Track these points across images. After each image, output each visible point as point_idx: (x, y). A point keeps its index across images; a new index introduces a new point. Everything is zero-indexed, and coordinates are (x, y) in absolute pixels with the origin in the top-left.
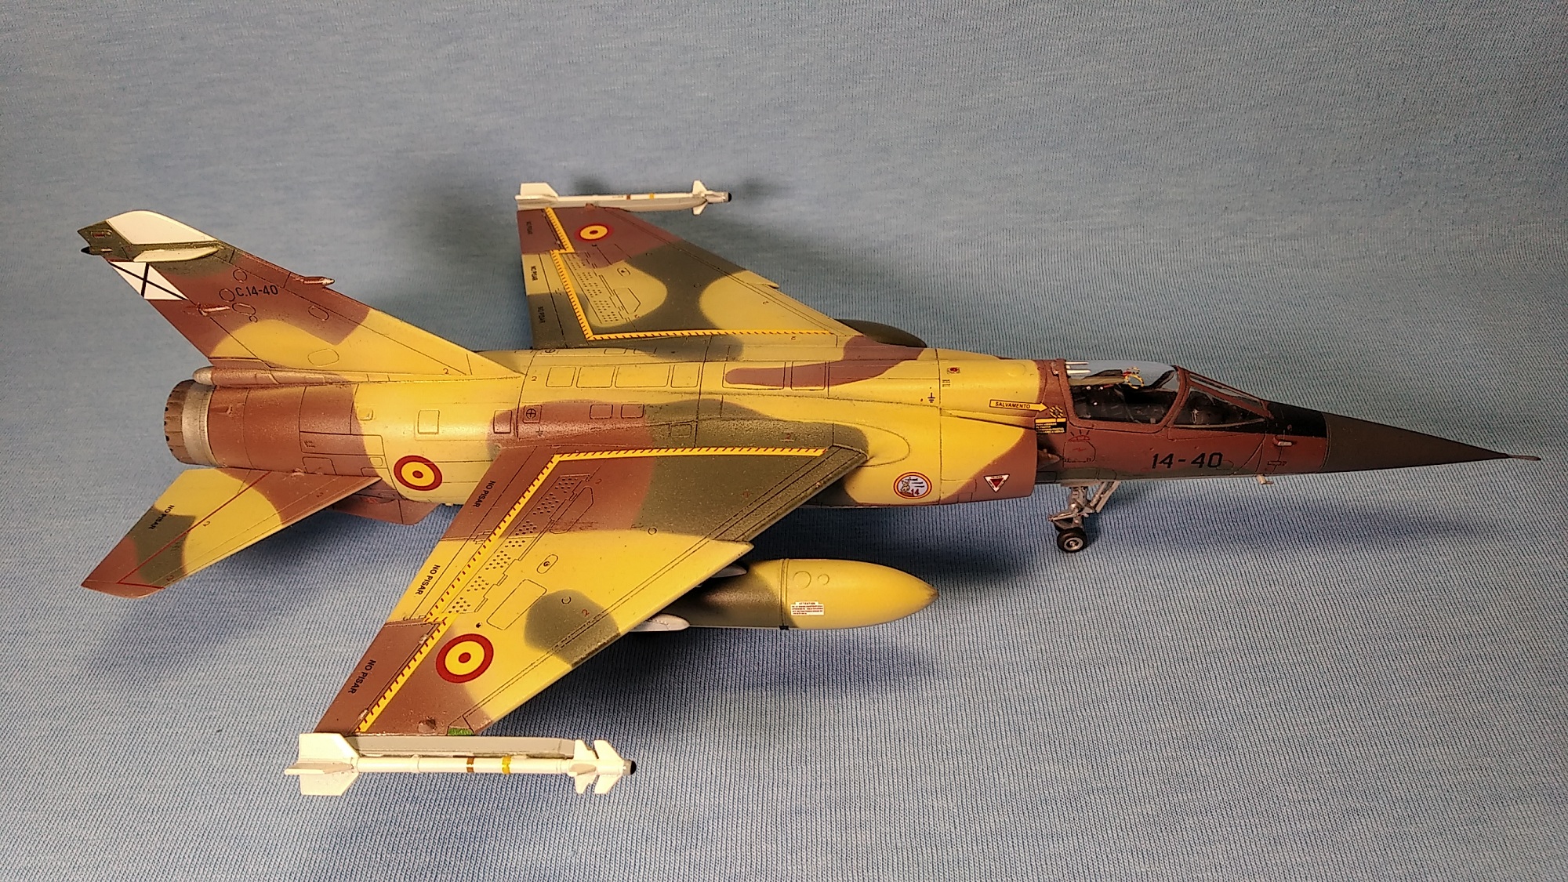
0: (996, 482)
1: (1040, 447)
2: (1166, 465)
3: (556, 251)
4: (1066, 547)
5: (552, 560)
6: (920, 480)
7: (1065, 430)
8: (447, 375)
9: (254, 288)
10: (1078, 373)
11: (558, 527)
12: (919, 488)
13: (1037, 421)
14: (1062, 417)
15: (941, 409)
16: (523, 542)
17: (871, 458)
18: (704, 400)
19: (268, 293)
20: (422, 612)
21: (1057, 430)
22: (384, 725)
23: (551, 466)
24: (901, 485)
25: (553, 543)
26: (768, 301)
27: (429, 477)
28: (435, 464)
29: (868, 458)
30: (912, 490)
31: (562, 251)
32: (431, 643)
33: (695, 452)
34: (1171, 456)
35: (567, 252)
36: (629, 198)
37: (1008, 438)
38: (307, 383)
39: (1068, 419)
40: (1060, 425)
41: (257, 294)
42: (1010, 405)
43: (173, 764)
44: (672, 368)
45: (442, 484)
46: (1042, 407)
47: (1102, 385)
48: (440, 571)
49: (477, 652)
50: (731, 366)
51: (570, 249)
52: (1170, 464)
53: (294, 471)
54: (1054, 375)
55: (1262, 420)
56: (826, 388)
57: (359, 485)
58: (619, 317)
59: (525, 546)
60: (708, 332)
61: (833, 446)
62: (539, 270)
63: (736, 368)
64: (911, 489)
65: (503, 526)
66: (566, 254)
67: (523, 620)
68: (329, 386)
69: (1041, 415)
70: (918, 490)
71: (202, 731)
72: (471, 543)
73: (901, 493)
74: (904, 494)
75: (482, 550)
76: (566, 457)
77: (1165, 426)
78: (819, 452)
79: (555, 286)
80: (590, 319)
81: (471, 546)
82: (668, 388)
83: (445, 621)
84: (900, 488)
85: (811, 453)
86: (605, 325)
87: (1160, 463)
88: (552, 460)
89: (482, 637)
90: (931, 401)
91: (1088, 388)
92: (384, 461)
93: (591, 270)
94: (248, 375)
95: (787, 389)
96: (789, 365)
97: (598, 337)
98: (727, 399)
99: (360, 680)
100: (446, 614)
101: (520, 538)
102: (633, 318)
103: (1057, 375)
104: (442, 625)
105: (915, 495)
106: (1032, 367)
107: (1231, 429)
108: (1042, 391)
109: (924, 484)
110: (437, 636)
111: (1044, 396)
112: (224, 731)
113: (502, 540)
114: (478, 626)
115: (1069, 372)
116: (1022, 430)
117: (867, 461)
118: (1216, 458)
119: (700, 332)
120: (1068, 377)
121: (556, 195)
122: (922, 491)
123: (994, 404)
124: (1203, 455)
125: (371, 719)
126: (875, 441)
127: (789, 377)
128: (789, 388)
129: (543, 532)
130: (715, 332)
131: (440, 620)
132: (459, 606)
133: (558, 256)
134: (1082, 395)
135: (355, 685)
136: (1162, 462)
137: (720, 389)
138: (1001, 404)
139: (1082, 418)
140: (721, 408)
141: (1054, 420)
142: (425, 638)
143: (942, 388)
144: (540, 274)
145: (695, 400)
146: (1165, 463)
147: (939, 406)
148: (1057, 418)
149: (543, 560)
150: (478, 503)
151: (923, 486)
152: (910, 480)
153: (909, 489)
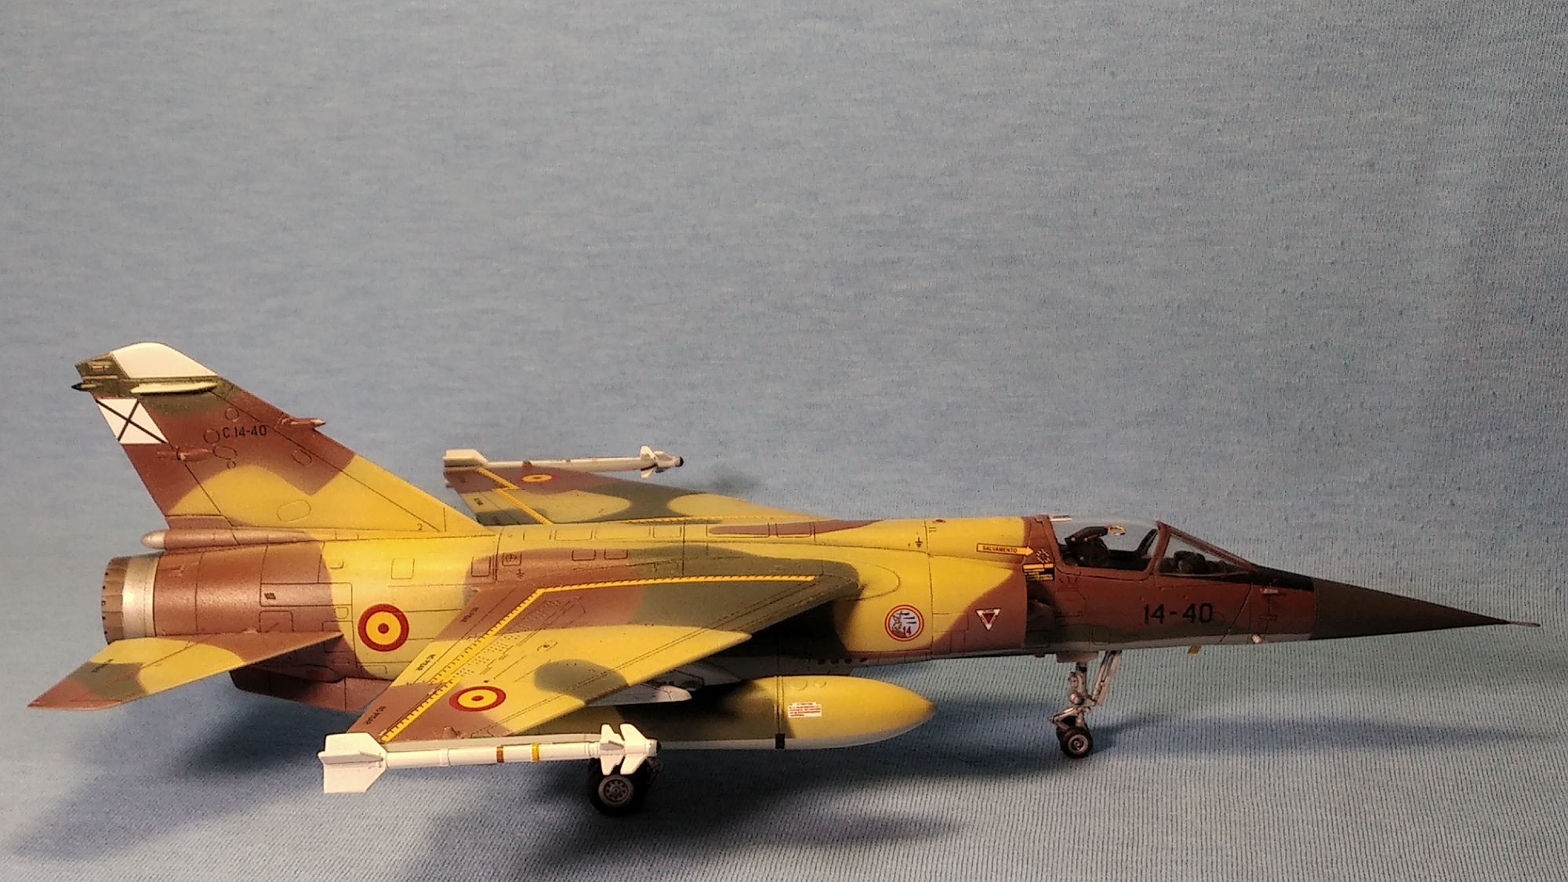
0: (989, 616)
2: (1158, 622)
5: (552, 644)
6: (912, 615)
8: (421, 533)
9: (242, 428)
11: (552, 626)
12: (911, 625)
15: (929, 554)
16: (520, 636)
17: (864, 590)
18: (688, 546)
19: (256, 434)
21: (1046, 577)
23: (536, 596)
24: (892, 621)
25: (550, 635)
27: (395, 630)
28: (405, 614)
29: (859, 587)
30: (904, 629)
33: (683, 580)
34: (1161, 607)
38: (269, 543)
40: (1047, 571)
41: (244, 435)
42: (997, 549)
44: (652, 527)
49: (488, 694)
52: (1162, 617)
56: (813, 536)
57: (320, 637)
60: (681, 519)
61: (823, 574)
63: (719, 526)
64: (902, 627)
68: (293, 545)
70: (909, 628)
73: (892, 632)
76: (550, 590)
82: (652, 539)
84: (891, 626)
87: (1152, 617)
88: (535, 593)
89: (492, 687)
95: (773, 538)
98: (712, 545)
101: (516, 634)
102: (598, 516)
105: (907, 635)
106: (1017, 520)
108: (1028, 538)
109: (916, 619)
113: (497, 637)
115: (1052, 520)
117: (861, 593)
118: (1206, 609)
119: (674, 519)
122: (914, 628)
124: (1193, 607)
126: (864, 574)
127: (774, 530)
128: (776, 536)
129: (538, 630)
130: (689, 519)
136: (1153, 616)
137: (705, 539)
140: (706, 552)
145: (678, 547)
146: (1158, 617)
147: (928, 551)
148: (1045, 563)
149: (543, 644)
150: (465, 620)
151: (915, 623)
152: (901, 614)
153: (900, 628)
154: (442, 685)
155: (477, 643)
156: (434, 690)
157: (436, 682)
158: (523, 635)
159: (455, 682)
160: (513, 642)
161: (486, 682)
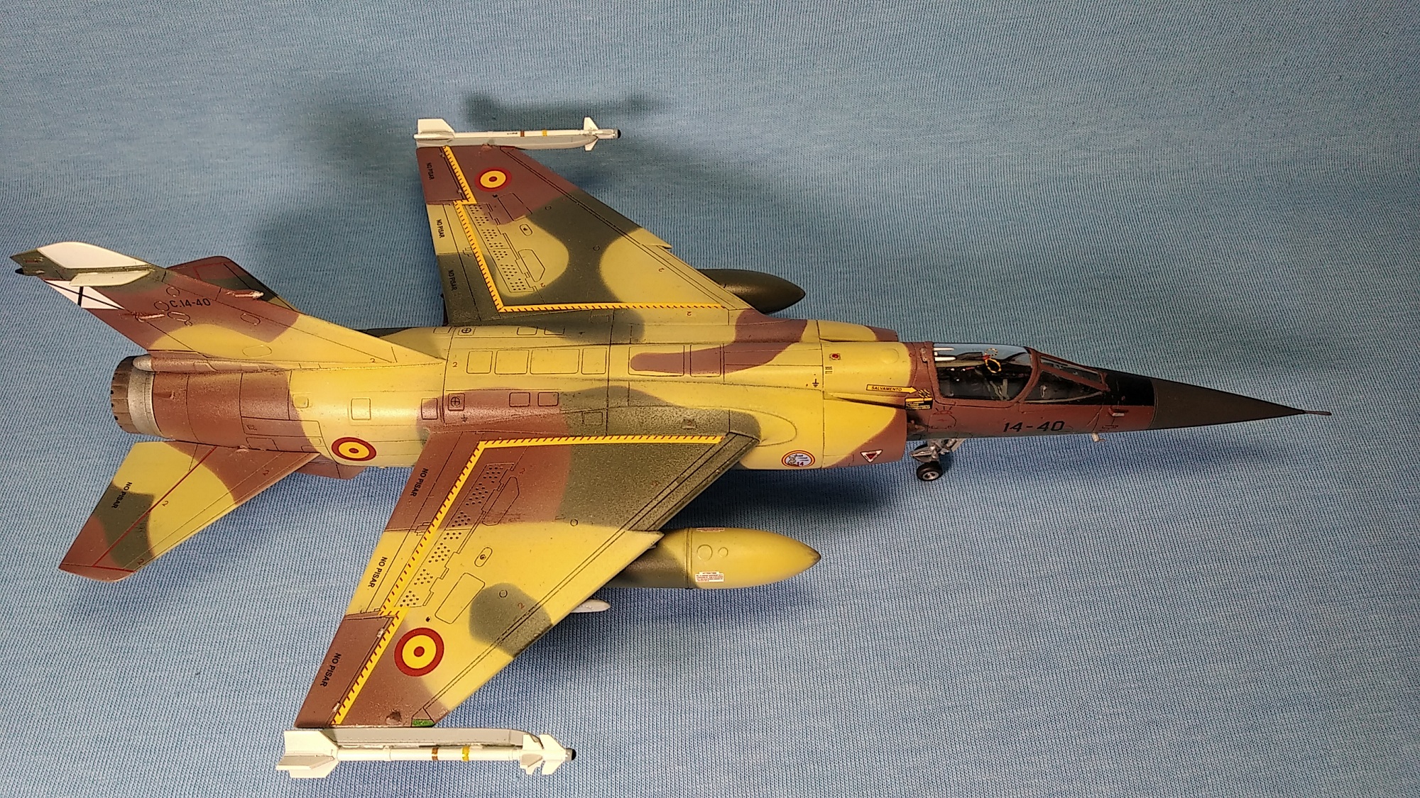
0: (871, 455)
1: (909, 419)
2: (1017, 428)
3: (459, 202)
4: (924, 478)
5: (487, 553)
6: (805, 456)
7: (931, 408)
8: (373, 364)
9: (187, 301)
11: (490, 518)
12: (804, 461)
13: (907, 400)
14: (929, 396)
16: (460, 534)
17: (763, 440)
18: (612, 387)
19: (202, 305)
20: (376, 605)
21: (924, 407)
22: (355, 718)
23: (478, 454)
24: (788, 459)
25: (487, 535)
26: (664, 267)
27: (364, 453)
28: (370, 443)
29: (760, 440)
30: (798, 462)
31: (465, 202)
32: (388, 637)
34: (1021, 424)
35: (469, 203)
36: (523, 135)
37: (885, 417)
38: (242, 371)
39: (934, 398)
40: (926, 403)
41: (191, 305)
42: (884, 388)
43: (161, 707)
44: (581, 351)
45: (376, 457)
46: (912, 390)
47: (965, 367)
48: (388, 563)
49: (429, 645)
50: (636, 350)
51: (473, 201)
52: (1020, 427)
53: (239, 448)
54: (923, 360)
55: (1101, 393)
56: (722, 375)
57: (301, 461)
58: (526, 286)
59: (462, 538)
60: (610, 306)
61: (730, 432)
62: (445, 225)
63: (639, 353)
64: (796, 461)
65: (441, 517)
66: (470, 205)
67: (467, 613)
68: (263, 374)
69: (913, 395)
70: (802, 462)
71: (182, 674)
72: (412, 534)
73: (788, 463)
74: (791, 464)
75: (423, 542)
76: (490, 445)
77: (1018, 402)
78: (718, 440)
79: (463, 247)
80: (499, 285)
81: (413, 538)
82: (579, 375)
83: (398, 615)
86: (514, 295)
87: (1010, 428)
88: (478, 447)
89: (433, 631)
90: (816, 386)
91: (953, 369)
92: (322, 441)
93: (494, 227)
94: (186, 364)
96: (687, 350)
97: (509, 309)
99: (329, 673)
100: (398, 608)
101: (457, 529)
102: (539, 287)
103: (926, 362)
104: (396, 619)
105: (800, 465)
106: (904, 351)
108: (913, 376)
109: (809, 458)
110: (393, 629)
111: (915, 379)
112: (202, 673)
113: (442, 531)
114: (428, 620)
116: (894, 410)
117: (759, 443)
119: (603, 306)
120: (936, 363)
121: (453, 131)
122: (806, 463)
123: (870, 388)
124: (1048, 423)
125: (344, 711)
128: (689, 375)
129: (476, 524)
130: (617, 305)
131: (393, 614)
132: (408, 599)
133: (461, 208)
135: (325, 678)
136: (1013, 428)
138: (876, 388)
139: (947, 397)
141: (922, 399)
142: (382, 632)
143: (825, 374)
144: (446, 231)
145: (604, 387)
147: (822, 391)
148: (925, 397)
150: (414, 492)
151: (807, 460)
152: (797, 455)
153: (794, 461)
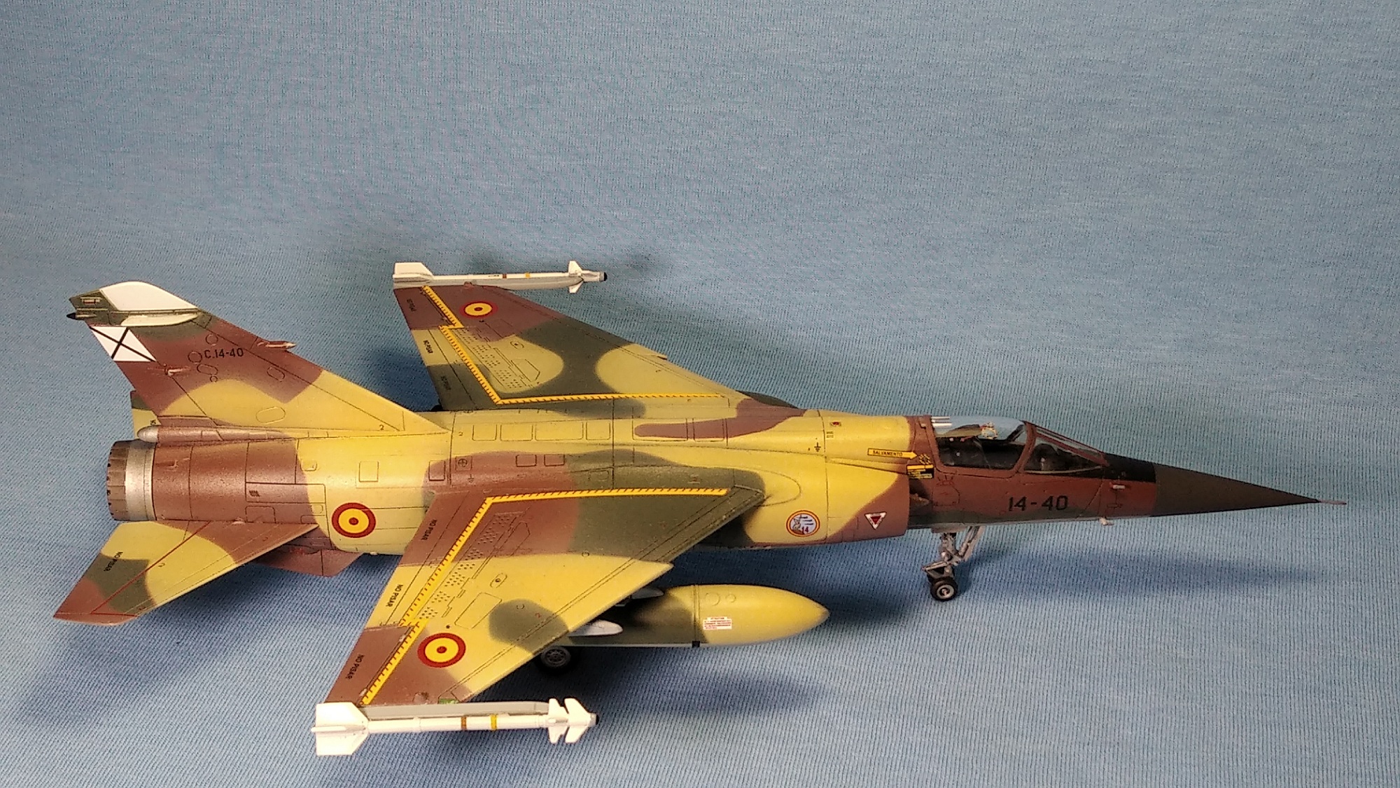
0: (875, 519)
1: (912, 492)
2: (1021, 508)
5: (502, 578)
6: (810, 518)
7: (933, 477)
8: (382, 432)
10: (944, 427)
11: (502, 553)
12: (809, 526)
14: (930, 464)
15: (826, 457)
16: (473, 565)
17: (768, 498)
18: (617, 450)
20: (396, 619)
21: (927, 476)
22: (384, 699)
23: (486, 507)
24: (793, 523)
25: (502, 564)
26: (660, 369)
27: (364, 523)
28: (372, 510)
29: (765, 497)
30: (803, 528)
33: (614, 493)
34: (1024, 499)
37: (883, 482)
38: (250, 440)
39: (935, 465)
40: (928, 471)
41: (223, 356)
42: (885, 453)
44: (585, 424)
45: (374, 531)
46: (912, 455)
47: (963, 437)
49: (451, 645)
50: (638, 423)
52: (1023, 507)
53: (234, 521)
54: (922, 428)
55: (1099, 467)
56: (725, 440)
57: (298, 531)
58: (522, 385)
59: (476, 568)
60: (610, 396)
61: (734, 487)
63: (642, 424)
64: (801, 527)
65: (454, 553)
67: (488, 620)
68: (271, 442)
69: (913, 462)
70: (807, 528)
73: (793, 531)
74: (796, 532)
76: (498, 499)
77: (1017, 472)
78: (723, 492)
81: (428, 569)
82: (584, 440)
83: (418, 625)
84: (792, 526)
85: (716, 492)
86: (510, 391)
87: (1015, 506)
88: (486, 502)
89: (453, 635)
90: (818, 450)
91: (952, 440)
92: (324, 508)
94: (195, 433)
95: (691, 441)
96: (690, 421)
97: (506, 401)
98: (637, 449)
99: (353, 669)
101: (470, 563)
102: (535, 385)
103: (925, 428)
105: (805, 532)
106: (904, 421)
107: (1074, 475)
108: (912, 441)
109: (813, 522)
110: (414, 635)
111: (914, 446)
113: (454, 564)
115: (935, 425)
116: (896, 475)
117: (764, 500)
118: (1062, 501)
119: (603, 396)
120: (933, 429)
122: (811, 528)
123: (871, 452)
124: (1051, 498)
126: (771, 483)
127: (691, 431)
128: (693, 440)
129: (490, 557)
130: (616, 396)
132: (427, 613)
134: (948, 446)
135: (349, 673)
136: (1017, 505)
137: (632, 441)
138: (877, 452)
139: (947, 465)
140: (633, 457)
141: (923, 467)
143: (826, 439)
145: (608, 451)
146: (1020, 506)
147: (825, 454)
148: (926, 465)
149: (494, 578)
150: (425, 537)
151: (812, 524)
152: (801, 518)
153: (799, 527)
154: (410, 629)
155: (438, 572)
156: (404, 637)
157: (405, 624)
158: (478, 562)
159: (422, 625)
160: (469, 573)
161: (448, 627)
